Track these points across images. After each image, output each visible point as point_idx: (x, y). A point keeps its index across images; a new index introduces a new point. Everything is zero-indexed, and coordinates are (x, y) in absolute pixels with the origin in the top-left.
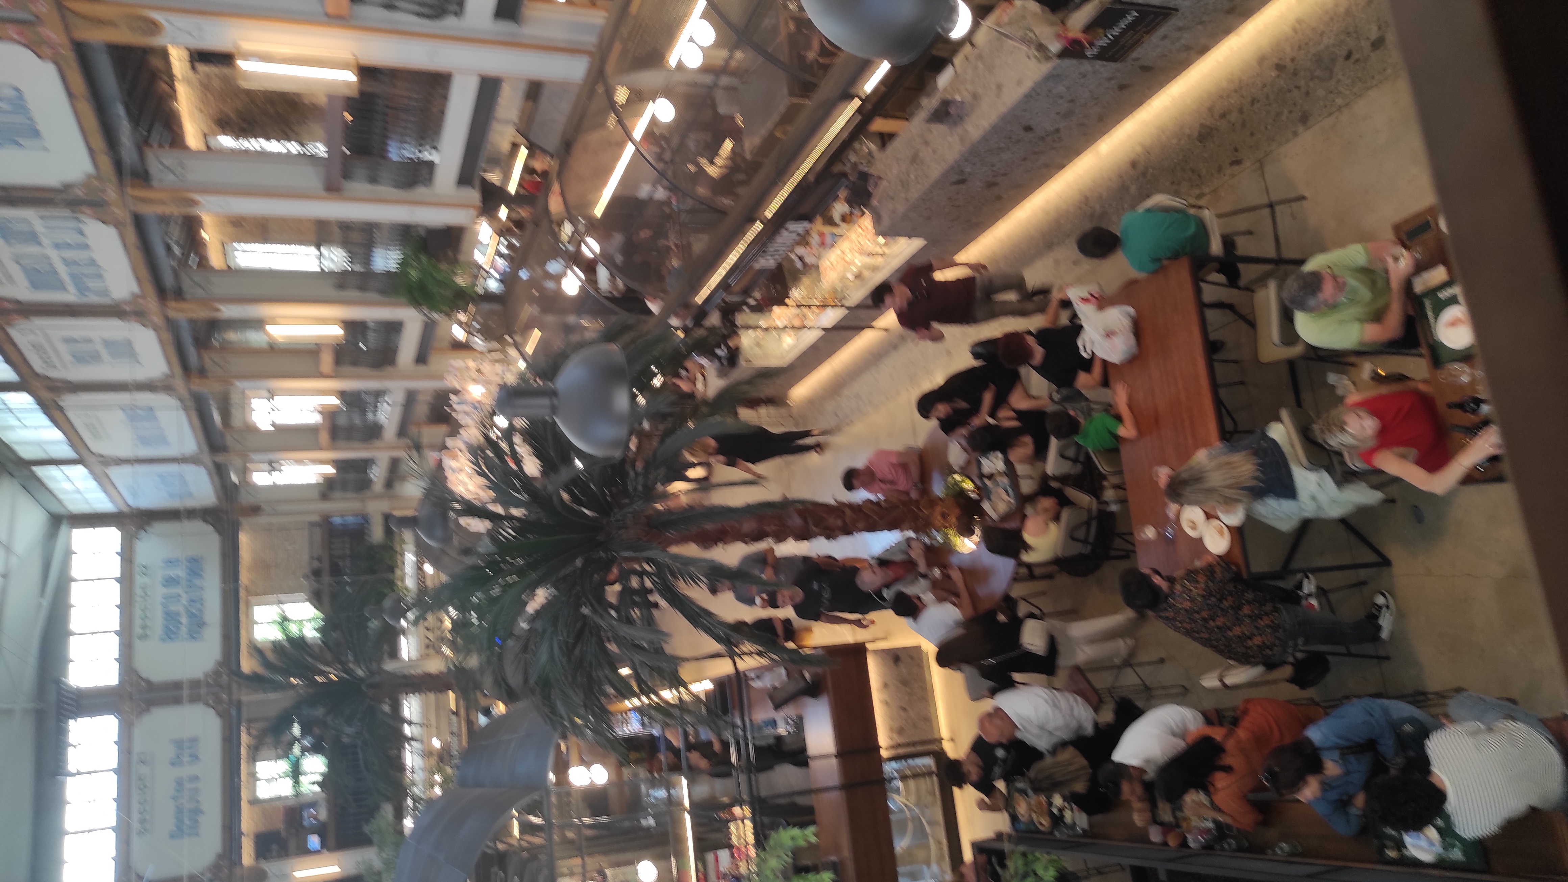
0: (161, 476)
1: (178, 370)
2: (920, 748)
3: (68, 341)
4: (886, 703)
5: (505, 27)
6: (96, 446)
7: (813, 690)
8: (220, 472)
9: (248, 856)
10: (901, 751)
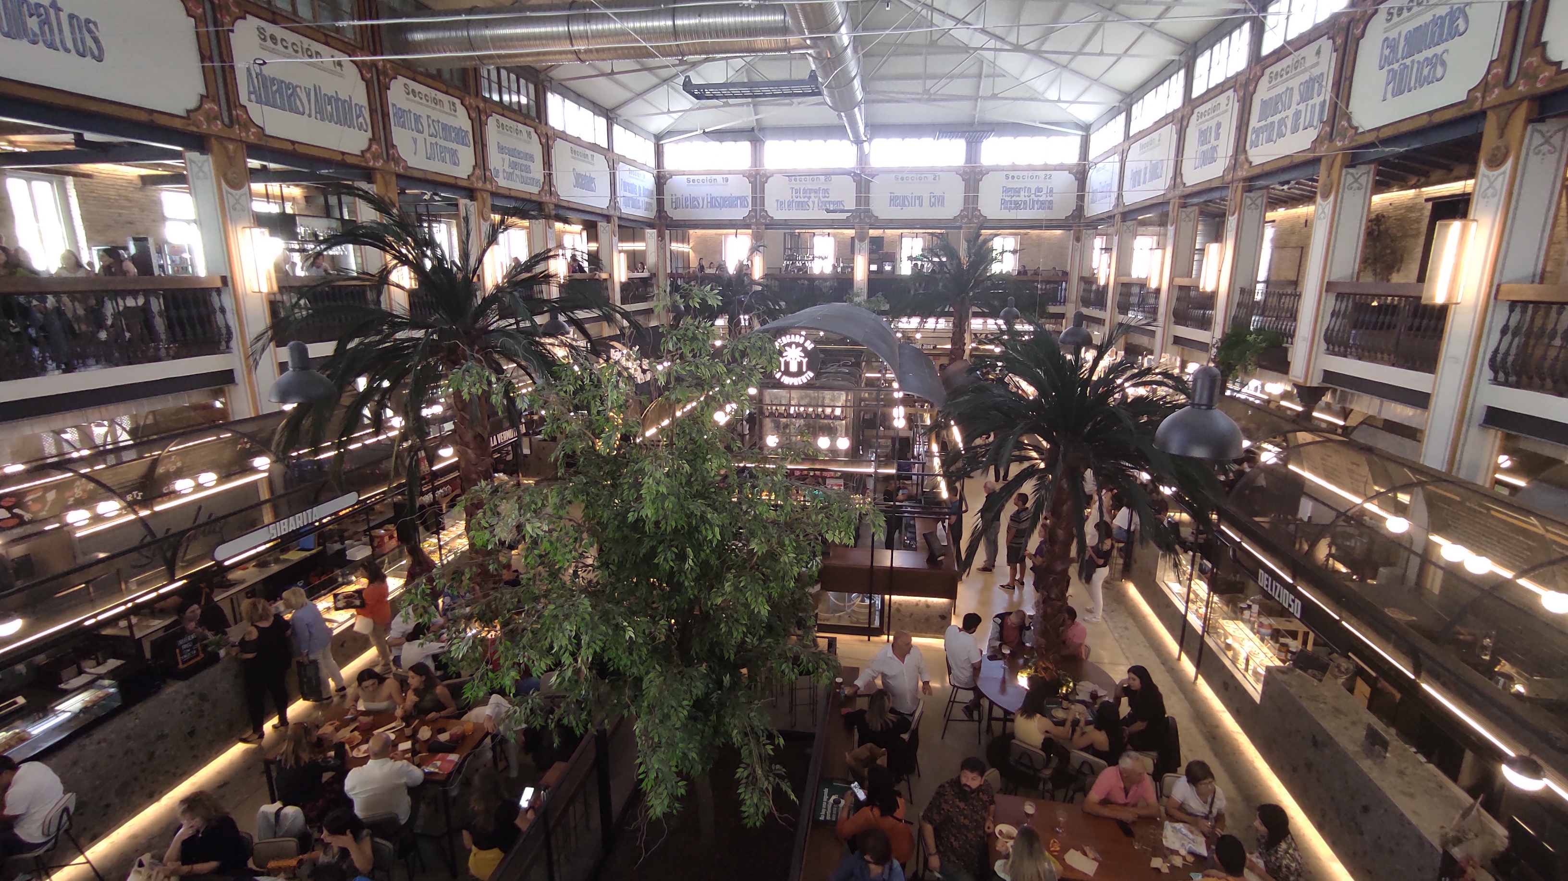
0: (1110, 185)
1: (1188, 191)
2: (886, 619)
3: (1219, 125)
4: (917, 605)
5: (1479, 414)
6: (1135, 147)
7: (932, 560)
8: (1107, 218)
9: (873, 233)
10: (886, 608)
